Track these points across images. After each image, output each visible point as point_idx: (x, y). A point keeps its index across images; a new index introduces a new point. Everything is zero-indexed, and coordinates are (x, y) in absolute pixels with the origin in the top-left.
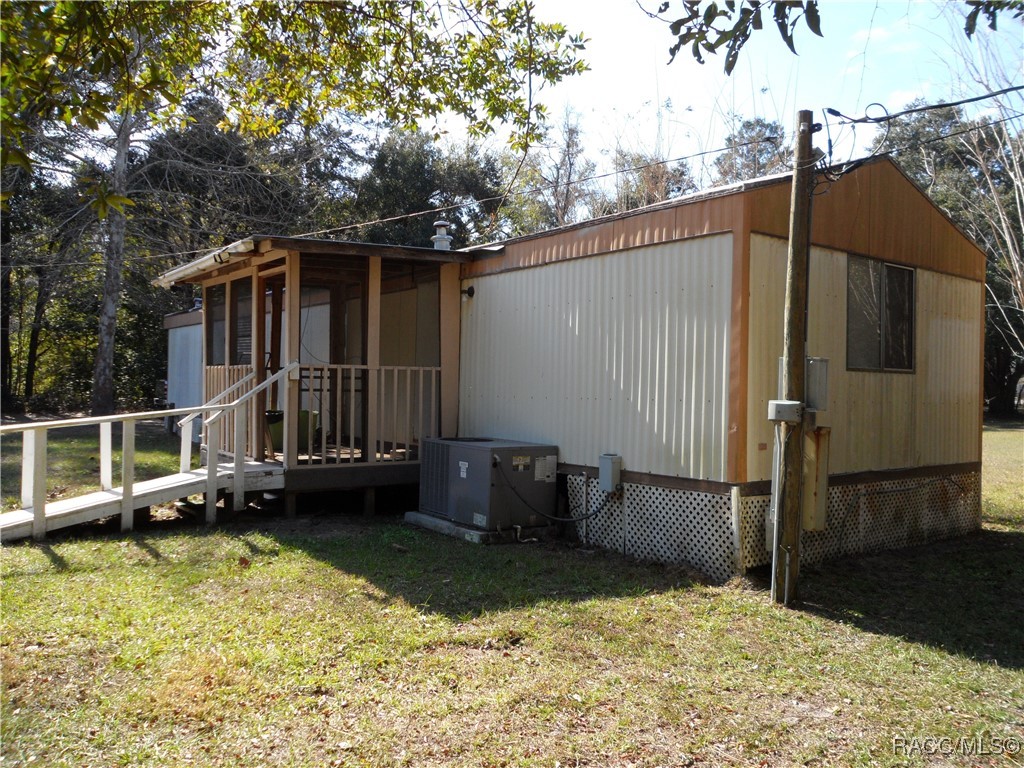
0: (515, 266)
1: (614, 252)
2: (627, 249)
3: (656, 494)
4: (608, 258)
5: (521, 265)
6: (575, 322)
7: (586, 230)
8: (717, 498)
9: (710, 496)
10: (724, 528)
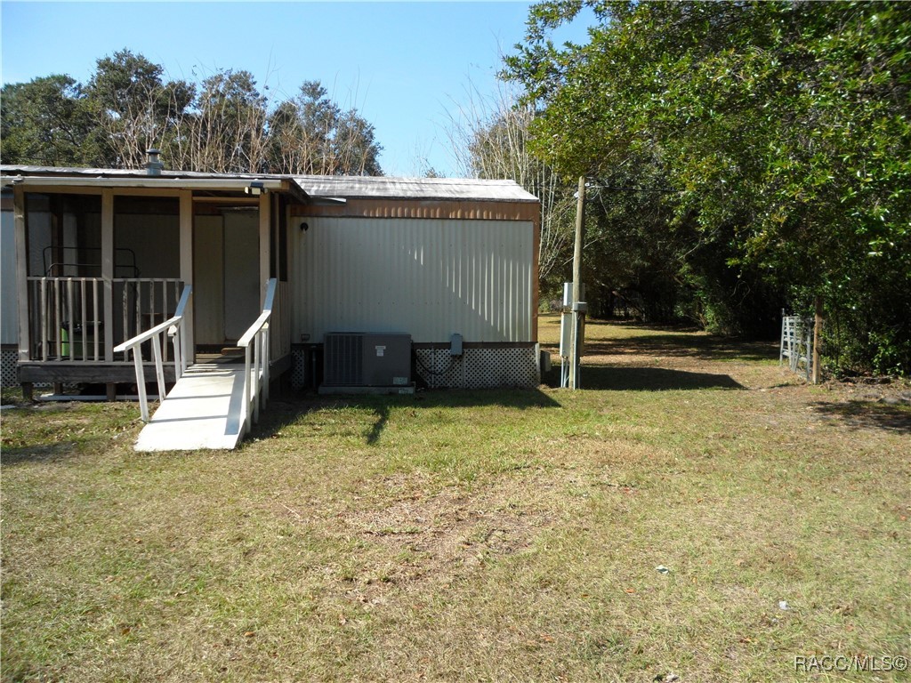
0: (357, 214)
1: (452, 219)
2: (463, 219)
3: (487, 352)
4: (447, 222)
5: (365, 214)
6: (420, 256)
7: (428, 202)
8: (526, 350)
9: (521, 349)
10: (531, 363)
